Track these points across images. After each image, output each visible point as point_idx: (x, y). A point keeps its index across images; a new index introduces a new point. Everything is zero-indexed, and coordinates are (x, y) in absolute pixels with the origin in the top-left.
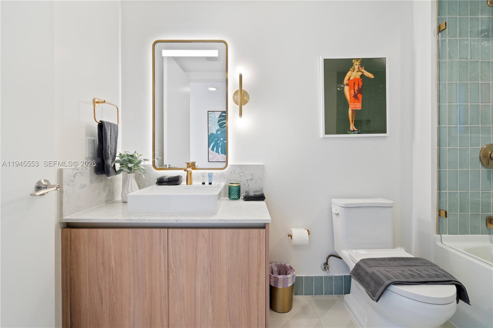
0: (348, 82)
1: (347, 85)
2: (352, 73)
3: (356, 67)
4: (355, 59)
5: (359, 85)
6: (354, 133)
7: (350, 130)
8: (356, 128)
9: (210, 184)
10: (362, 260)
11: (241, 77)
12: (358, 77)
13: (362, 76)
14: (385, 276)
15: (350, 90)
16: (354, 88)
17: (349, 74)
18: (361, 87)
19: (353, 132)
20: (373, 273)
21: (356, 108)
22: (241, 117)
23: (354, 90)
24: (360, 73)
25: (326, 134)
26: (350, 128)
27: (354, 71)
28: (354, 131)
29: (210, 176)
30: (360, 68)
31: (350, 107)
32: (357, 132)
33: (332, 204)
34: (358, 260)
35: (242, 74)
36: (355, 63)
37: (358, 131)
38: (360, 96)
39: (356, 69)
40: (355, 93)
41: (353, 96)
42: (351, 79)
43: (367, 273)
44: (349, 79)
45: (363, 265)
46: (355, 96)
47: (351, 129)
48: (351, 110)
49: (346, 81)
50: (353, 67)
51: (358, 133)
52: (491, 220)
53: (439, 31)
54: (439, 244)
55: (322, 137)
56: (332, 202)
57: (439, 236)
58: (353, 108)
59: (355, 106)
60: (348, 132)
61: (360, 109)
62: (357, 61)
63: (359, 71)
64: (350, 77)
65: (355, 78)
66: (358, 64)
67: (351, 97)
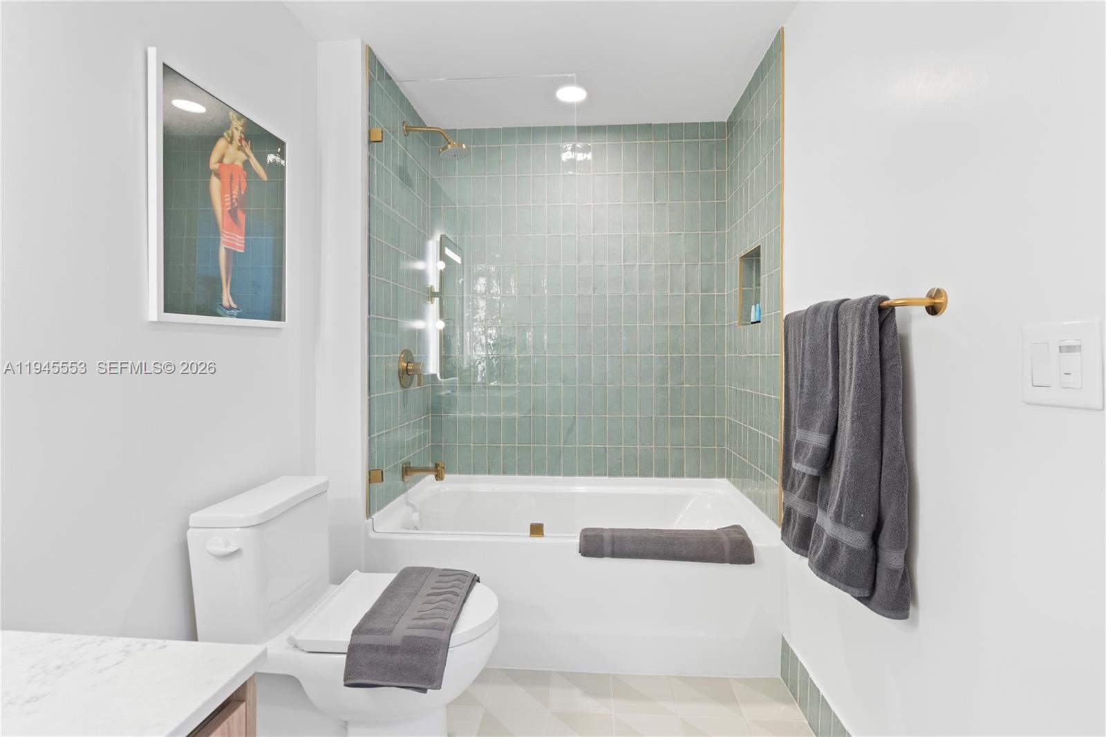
0: (220, 167)
1: (218, 175)
2: (227, 148)
3: (237, 135)
5: (240, 189)
6: (231, 316)
7: (221, 305)
8: (234, 302)
10: (357, 631)
12: (239, 163)
13: (247, 163)
14: (433, 627)
15: (223, 192)
16: (231, 191)
17: (221, 144)
18: (245, 192)
19: (228, 312)
20: (408, 640)
21: (234, 246)
23: (232, 196)
24: (242, 156)
25: (165, 311)
26: (221, 300)
27: (231, 142)
28: (231, 308)
30: (244, 143)
32: (235, 312)
34: (345, 638)
36: (235, 122)
37: (238, 309)
39: (236, 143)
40: (232, 204)
41: (229, 211)
42: (226, 161)
43: (391, 650)
44: (221, 161)
45: (364, 639)
46: (233, 213)
47: (225, 303)
48: (225, 248)
49: (214, 164)
50: (230, 132)
51: (239, 316)
52: (407, 470)
53: (370, 142)
54: (372, 535)
55: (155, 319)
56: (190, 525)
57: (370, 520)
58: (228, 244)
59: (231, 240)
60: (219, 311)
61: (243, 251)
62: (239, 119)
63: (240, 148)
64: (223, 157)
65: (232, 163)
66: (240, 128)
67: (223, 211)
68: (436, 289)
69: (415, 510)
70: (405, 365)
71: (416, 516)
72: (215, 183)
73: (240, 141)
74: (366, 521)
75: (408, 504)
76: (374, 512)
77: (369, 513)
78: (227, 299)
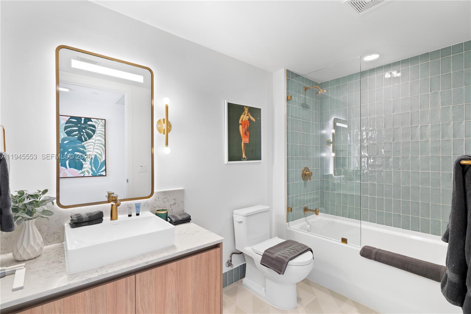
1: (241, 124)
2: (244, 117)
3: (246, 112)
4: (245, 106)
5: (247, 126)
6: (245, 160)
7: (242, 158)
8: (246, 157)
9: (138, 215)
10: (266, 251)
11: (167, 108)
12: (247, 119)
13: (249, 119)
14: (284, 257)
15: (243, 128)
16: (245, 127)
17: (242, 116)
18: (249, 126)
20: (277, 257)
21: (246, 142)
22: (167, 147)
23: (245, 128)
24: (248, 117)
25: (229, 161)
26: (242, 156)
27: (245, 115)
28: (245, 158)
29: (138, 206)
31: (243, 141)
32: (246, 159)
33: (234, 215)
34: (263, 252)
35: (168, 105)
36: (246, 109)
38: (248, 133)
39: (246, 114)
40: (245, 131)
41: (244, 133)
42: (243, 120)
43: (272, 259)
44: (242, 121)
45: (267, 254)
46: (245, 133)
47: (243, 157)
48: (243, 143)
49: (240, 122)
50: (244, 112)
51: (247, 160)
52: (306, 209)
53: (287, 100)
54: (288, 228)
55: (226, 163)
56: (234, 213)
57: (288, 223)
58: (244, 141)
59: (245, 140)
60: (242, 159)
61: (248, 143)
62: (247, 108)
63: (247, 115)
64: (243, 119)
65: (245, 120)
66: (247, 110)
67: (243, 133)
68: (332, 141)
69: (308, 223)
70: (305, 172)
71: (308, 226)
72: (241, 127)
73: (247, 113)
74: (287, 223)
75: (306, 221)
76: (290, 221)
77: (288, 221)
78: (244, 156)
